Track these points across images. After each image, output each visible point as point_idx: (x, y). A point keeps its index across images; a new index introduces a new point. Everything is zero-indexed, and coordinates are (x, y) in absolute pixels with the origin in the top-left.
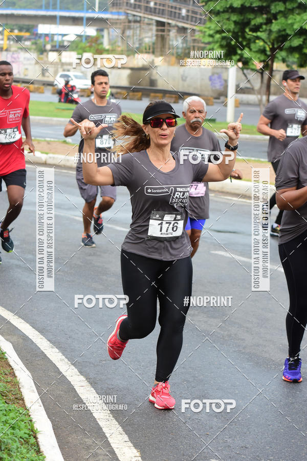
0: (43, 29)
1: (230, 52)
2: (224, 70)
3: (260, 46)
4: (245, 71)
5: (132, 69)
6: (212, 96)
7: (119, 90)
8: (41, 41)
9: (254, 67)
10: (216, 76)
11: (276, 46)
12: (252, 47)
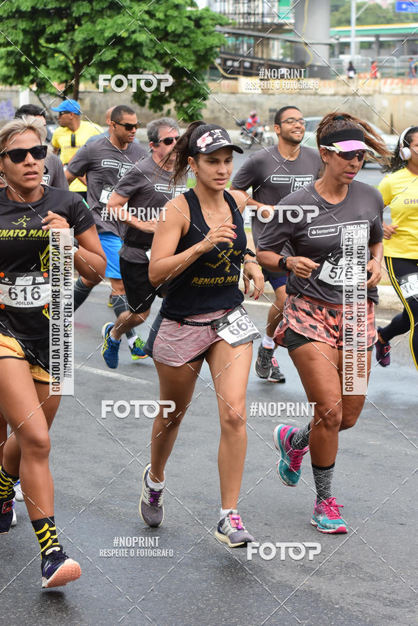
1: (20, 72)
2: (14, 94)
3: (59, 61)
4: (42, 96)
9: (53, 91)
10: (3, 103)
11: (81, 61)
12: (49, 64)
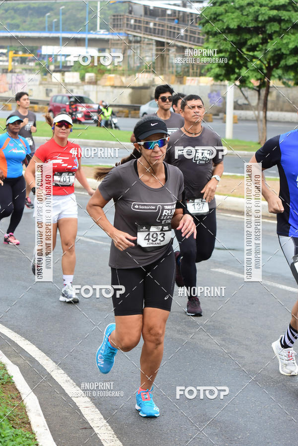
0: (46, 50)
1: (228, 72)
2: (222, 87)
4: (243, 89)
5: (133, 88)
6: (211, 113)
7: (121, 109)
8: (45, 62)
9: (251, 86)
10: (215, 93)
11: (272, 65)
12: (249, 66)
